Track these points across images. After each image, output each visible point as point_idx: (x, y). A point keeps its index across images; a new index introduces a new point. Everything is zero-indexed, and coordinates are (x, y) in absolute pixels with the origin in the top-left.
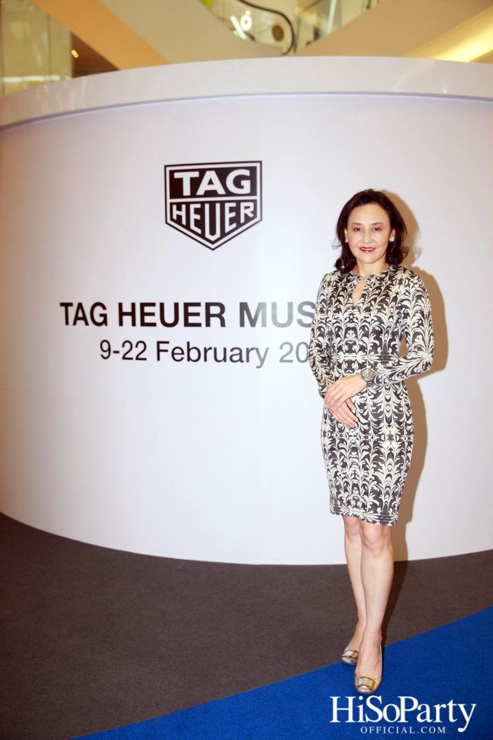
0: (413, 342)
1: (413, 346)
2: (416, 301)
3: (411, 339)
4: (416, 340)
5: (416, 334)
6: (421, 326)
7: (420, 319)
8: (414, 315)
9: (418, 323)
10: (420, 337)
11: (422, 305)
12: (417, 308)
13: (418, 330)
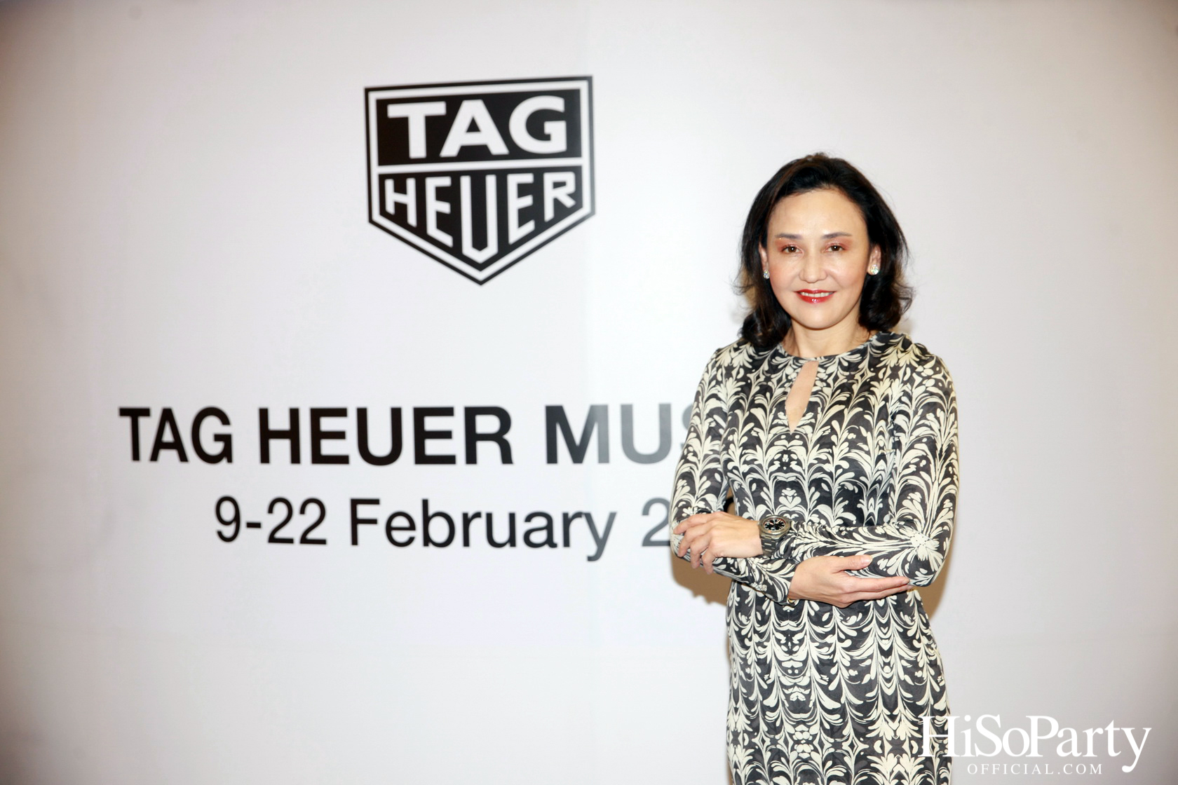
0: (899, 506)
1: (897, 516)
2: (923, 417)
4: (905, 503)
5: (908, 489)
6: (923, 474)
7: (925, 457)
8: (911, 447)
9: (917, 464)
10: (916, 496)
11: (935, 426)
12: (922, 431)
13: (914, 480)
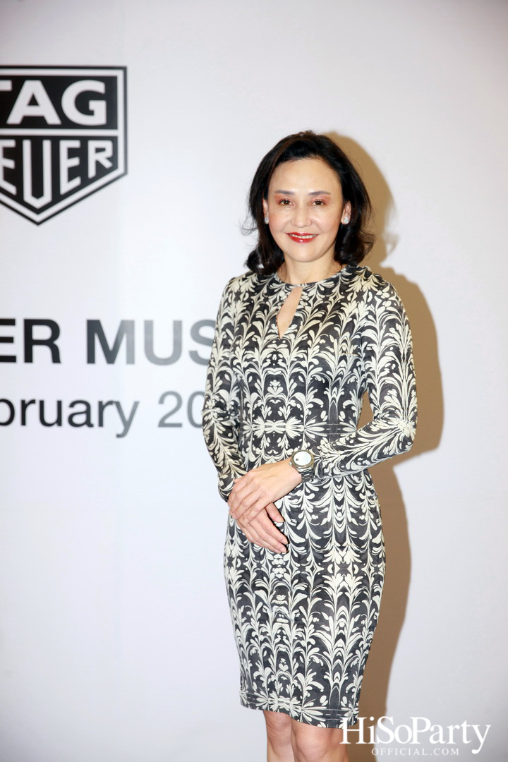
0: (382, 401)
1: (382, 408)
2: (387, 331)
3: (378, 397)
4: (386, 398)
5: (386, 388)
6: (395, 374)
7: (393, 362)
8: (383, 355)
9: (390, 367)
10: (393, 392)
11: (397, 337)
12: (388, 342)
13: (390, 380)
